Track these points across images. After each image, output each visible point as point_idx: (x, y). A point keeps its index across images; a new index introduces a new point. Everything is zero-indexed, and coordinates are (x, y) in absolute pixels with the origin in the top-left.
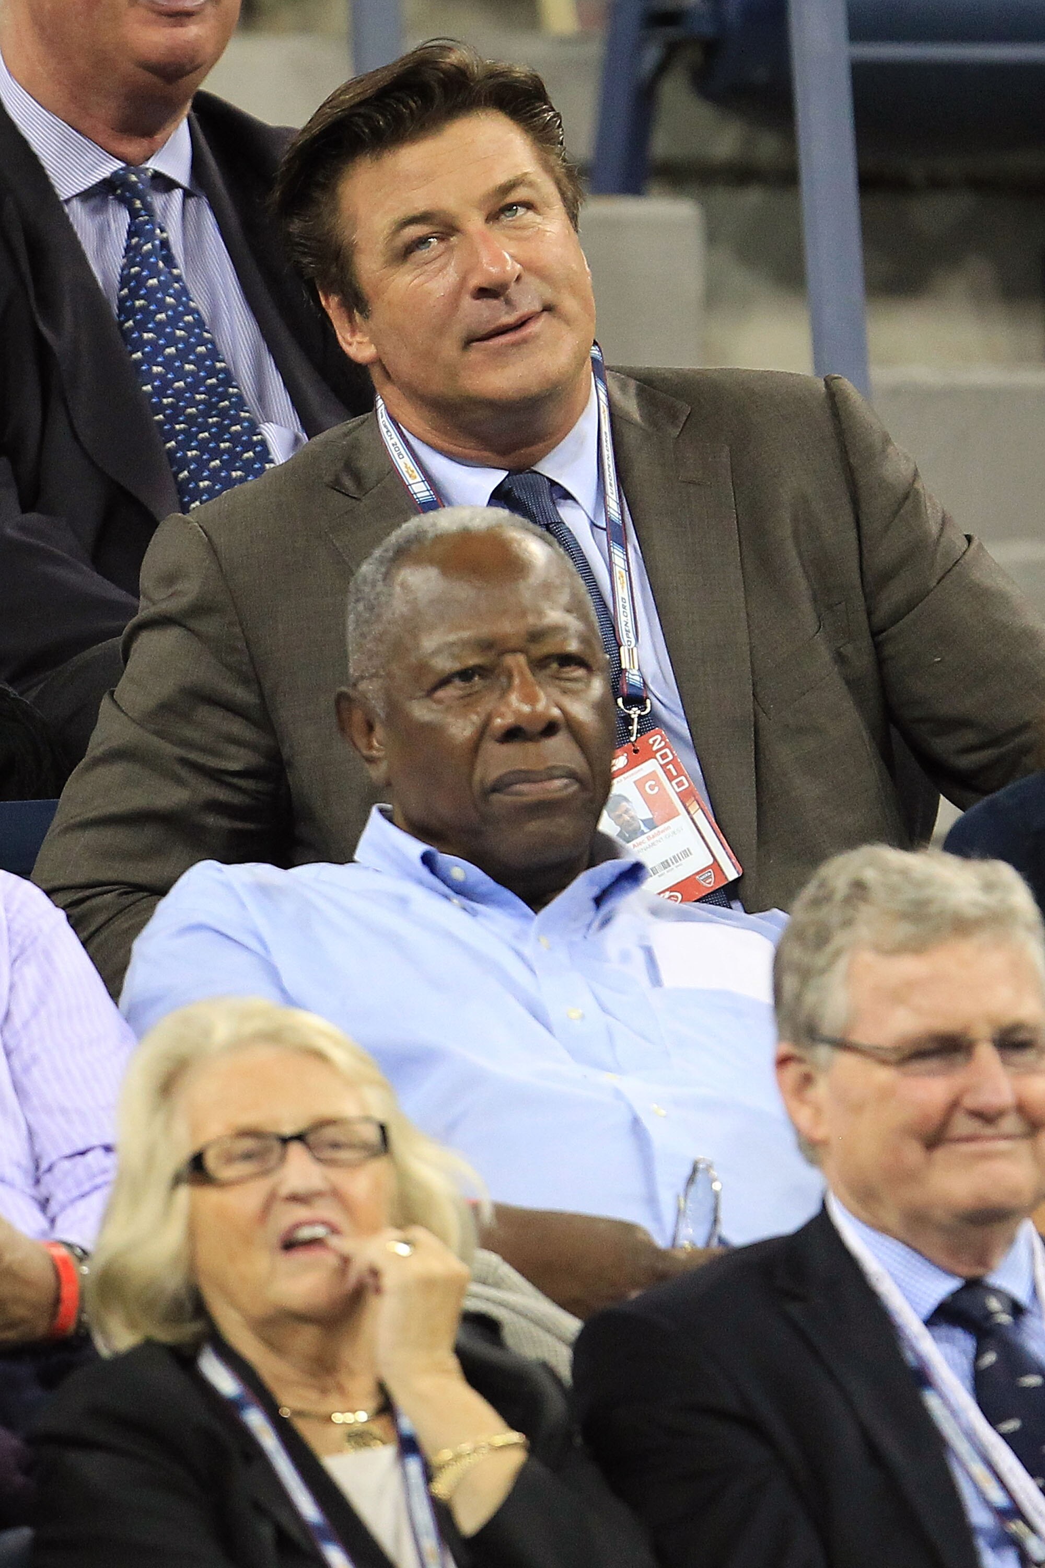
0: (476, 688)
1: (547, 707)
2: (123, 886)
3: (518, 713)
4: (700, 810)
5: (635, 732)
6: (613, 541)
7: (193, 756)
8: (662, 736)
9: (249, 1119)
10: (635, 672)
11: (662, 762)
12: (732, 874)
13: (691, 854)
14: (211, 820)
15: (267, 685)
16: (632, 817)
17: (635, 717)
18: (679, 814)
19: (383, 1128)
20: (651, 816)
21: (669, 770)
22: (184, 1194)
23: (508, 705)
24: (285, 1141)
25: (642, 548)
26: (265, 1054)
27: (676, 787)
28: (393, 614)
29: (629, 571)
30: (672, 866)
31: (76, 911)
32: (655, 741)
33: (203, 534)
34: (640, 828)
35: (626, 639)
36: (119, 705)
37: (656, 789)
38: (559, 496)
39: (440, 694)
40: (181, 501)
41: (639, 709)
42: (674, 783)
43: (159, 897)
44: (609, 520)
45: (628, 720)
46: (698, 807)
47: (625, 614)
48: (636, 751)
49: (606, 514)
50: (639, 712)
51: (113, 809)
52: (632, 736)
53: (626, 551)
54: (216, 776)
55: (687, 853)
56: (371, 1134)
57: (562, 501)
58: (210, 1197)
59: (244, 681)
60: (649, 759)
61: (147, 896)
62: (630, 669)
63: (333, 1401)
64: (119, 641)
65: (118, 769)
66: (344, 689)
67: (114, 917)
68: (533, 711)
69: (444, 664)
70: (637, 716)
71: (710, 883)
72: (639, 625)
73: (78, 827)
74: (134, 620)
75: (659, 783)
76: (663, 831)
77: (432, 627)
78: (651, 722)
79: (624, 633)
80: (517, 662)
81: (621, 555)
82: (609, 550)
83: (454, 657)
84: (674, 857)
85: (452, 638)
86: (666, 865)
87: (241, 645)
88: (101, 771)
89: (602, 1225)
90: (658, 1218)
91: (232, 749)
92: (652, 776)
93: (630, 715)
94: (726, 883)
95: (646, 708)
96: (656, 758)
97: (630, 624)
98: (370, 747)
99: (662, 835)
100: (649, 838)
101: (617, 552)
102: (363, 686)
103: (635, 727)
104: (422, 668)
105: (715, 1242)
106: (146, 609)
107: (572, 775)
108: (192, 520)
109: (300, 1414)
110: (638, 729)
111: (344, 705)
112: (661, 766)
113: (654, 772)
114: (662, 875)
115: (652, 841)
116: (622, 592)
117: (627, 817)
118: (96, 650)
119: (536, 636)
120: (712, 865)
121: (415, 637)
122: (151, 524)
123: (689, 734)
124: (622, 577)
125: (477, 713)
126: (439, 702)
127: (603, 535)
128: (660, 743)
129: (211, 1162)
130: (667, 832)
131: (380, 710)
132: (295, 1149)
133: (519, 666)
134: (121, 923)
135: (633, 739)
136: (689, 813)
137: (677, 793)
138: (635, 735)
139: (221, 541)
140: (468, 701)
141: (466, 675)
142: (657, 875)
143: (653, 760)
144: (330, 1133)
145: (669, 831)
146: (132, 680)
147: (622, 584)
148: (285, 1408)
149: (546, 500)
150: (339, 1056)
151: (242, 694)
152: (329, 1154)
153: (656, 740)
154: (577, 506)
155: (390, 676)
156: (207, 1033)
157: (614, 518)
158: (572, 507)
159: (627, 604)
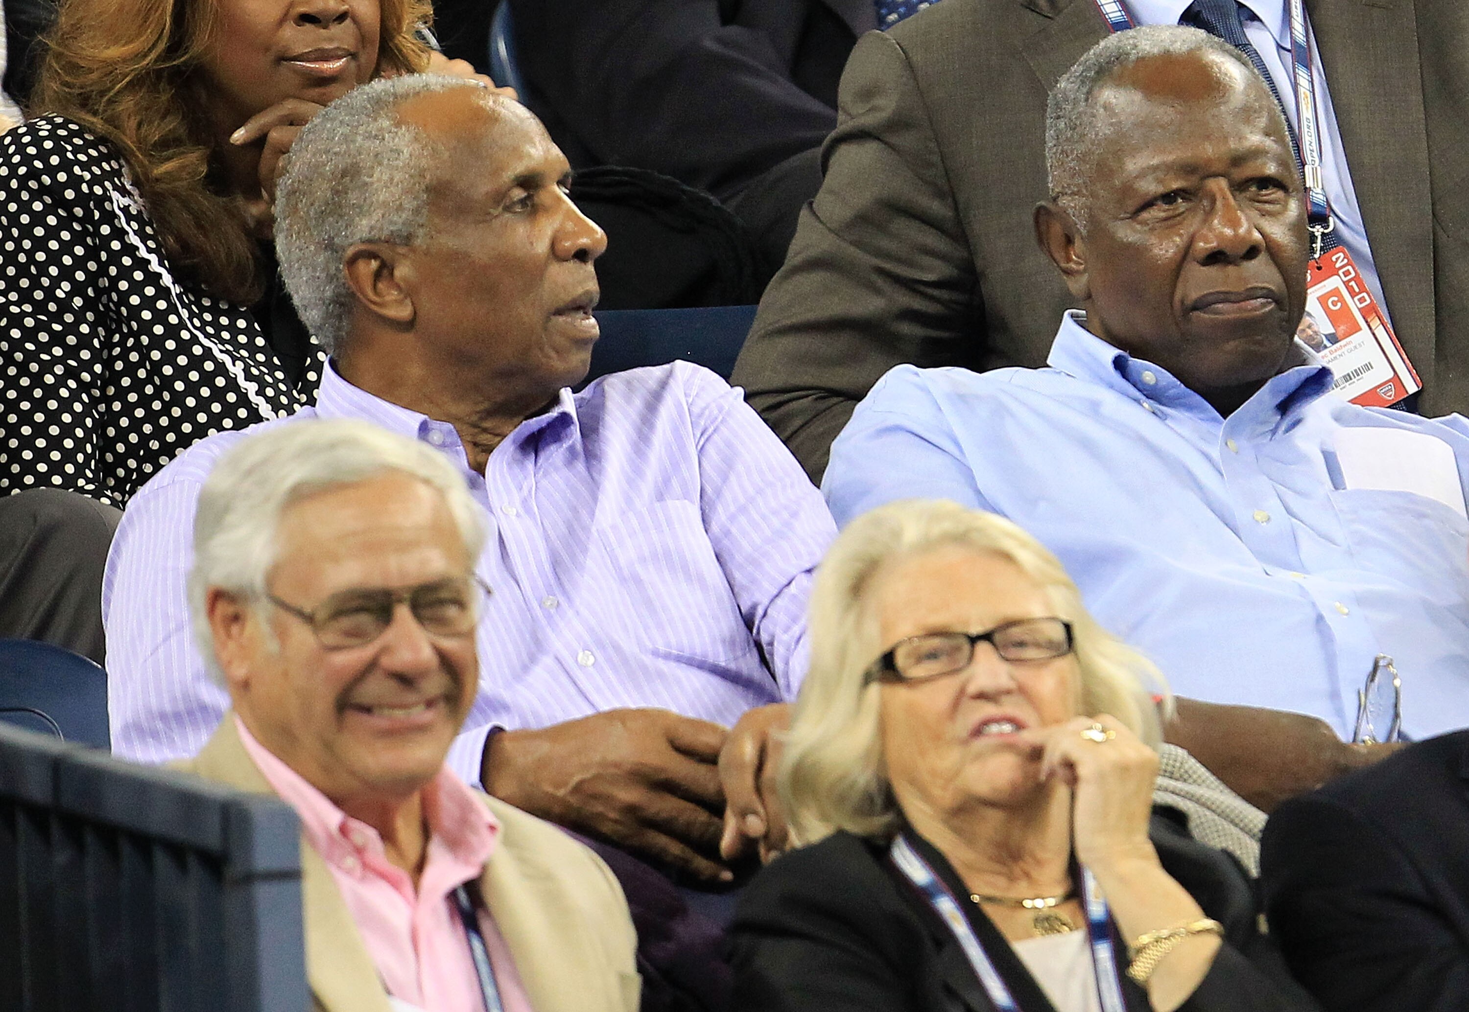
0: (1182, 210)
1: (1249, 232)
2: (817, 392)
3: (1220, 237)
4: (1381, 326)
5: (1319, 248)
6: (1298, 62)
7: (888, 266)
8: (1344, 253)
9: (937, 620)
10: (1319, 190)
11: (1345, 279)
12: (1412, 388)
13: (1372, 368)
14: (906, 328)
15: (962, 198)
16: (1315, 332)
17: (1318, 234)
18: (1360, 329)
19: (1068, 627)
20: (1333, 331)
21: (1352, 286)
22: (875, 689)
23: (1211, 229)
24: (973, 640)
25: (1326, 71)
26: (953, 555)
27: (1358, 303)
28: (1097, 135)
29: (1313, 92)
30: (1354, 380)
31: (774, 415)
32: (1337, 259)
33: (901, 52)
34: (1323, 342)
35: (1310, 158)
36: (817, 216)
37: (1339, 304)
38: (1247, 18)
39: (1145, 215)
40: (878, 13)
41: (1322, 227)
42: (1356, 299)
43: (854, 402)
44: (1294, 42)
45: (1313, 238)
46: (1379, 322)
47: (1309, 134)
48: (1319, 268)
49: (1291, 37)
50: (1322, 230)
51: (810, 316)
52: (1315, 253)
53: (1311, 73)
54: (911, 285)
55: (1368, 367)
56: (1059, 634)
57: (1249, 22)
58: (900, 694)
59: (939, 194)
60: (1332, 275)
61: (842, 402)
62: (1314, 187)
63: (1021, 889)
64: (819, 151)
65: (816, 278)
66: (1043, 203)
67: (811, 420)
68: (1236, 235)
69: (1150, 187)
70: (1320, 233)
71: (1390, 396)
72: (1323, 145)
73: (776, 333)
74: (833, 134)
75: (1341, 299)
76: (1345, 346)
77: (1135, 151)
78: (1333, 241)
79: (1309, 152)
80: (1219, 185)
81: (1306, 76)
82: (1294, 71)
83: (1160, 181)
84: (1356, 371)
85: (1155, 162)
86: (1347, 378)
87: (936, 159)
88: (799, 278)
89: (1285, 720)
90: (1340, 713)
91: (927, 260)
92: (1336, 292)
93: (1313, 232)
94: (1406, 396)
95: (1328, 226)
96: (1339, 276)
97: (1314, 144)
98: (1069, 260)
99: (1344, 349)
100: (1331, 353)
101: (1302, 73)
102: (1063, 201)
103: (1318, 245)
104: (1127, 190)
105: (1395, 735)
106: (844, 124)
107: (1268, 294)
108: (890, 37)
109: (990, 899)
110: (1321, 247)
111: (1042, 219)
112: (1344, 282)
113: (1337, 289)
114: (1344, 387)
115: (1334, 355)
116: (1307, 113)
117: (1310, 332)
118: (795, 161)
119: (1238, 160)
120: (1392, 378)
121: (1120, 161)
122: (849, 39)
123: (1369, 250)
124: (1307, 97)
125: (1181, 235)
126: (1144, 223)
127: (1288, 56)
128: (1343, 261)
129: (901, 660)
130: (1348, 347)
131: (1081, 226)
132: (983, 648)
133: (1221, 190)
134: (817, 428)
135: (1317, 256)
136: (1370, 328)
137: (1359, 309)
138: (1318, 252)
139: (917, 58)
140: (1170, 223)
141: (1169, 198)
142: (1339, 388)
143: (1336, 277)
144: (1016, 633)
145: (1351, 346)
146: (831, 192)
147: (1307, 104)
148: (975, 896)
149: (1234, 21)
150: (1024, 556)
151: (937, 207)
152: (1014, 653)
153: (1339, 258)
154: (1263, 27)
155: (1093, 195)
156: (897, 534)
157: (1298, 40)
158: (1258, 28)
159: (1311, 125)
